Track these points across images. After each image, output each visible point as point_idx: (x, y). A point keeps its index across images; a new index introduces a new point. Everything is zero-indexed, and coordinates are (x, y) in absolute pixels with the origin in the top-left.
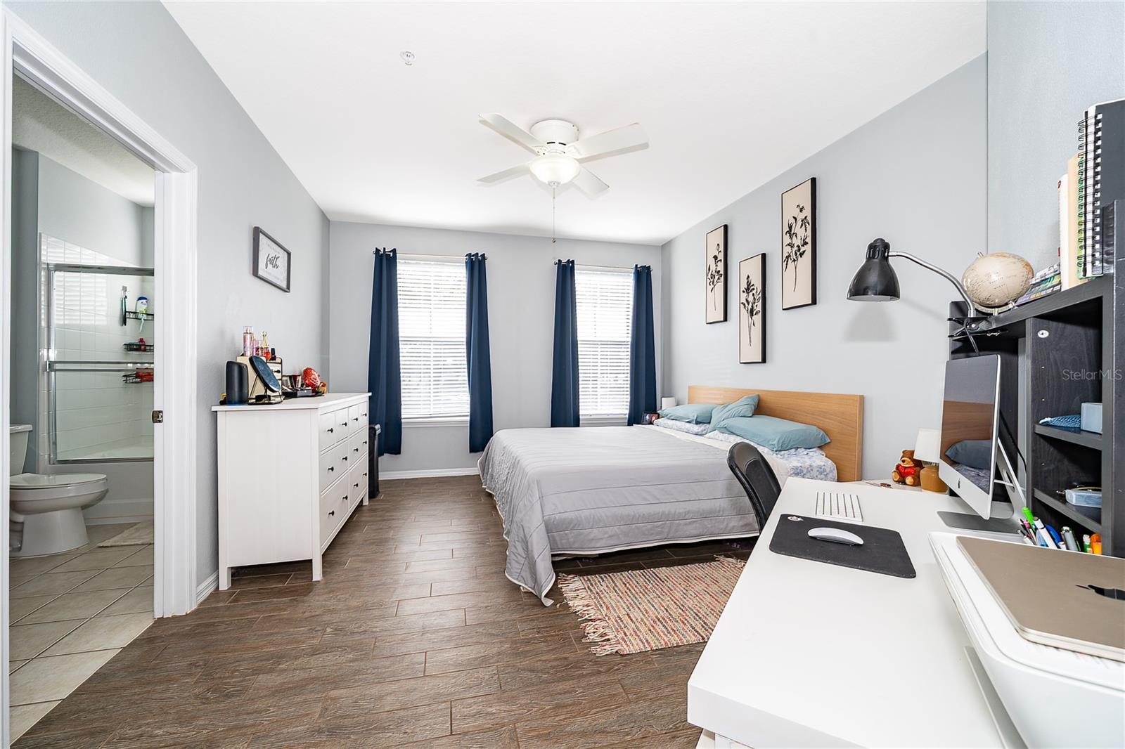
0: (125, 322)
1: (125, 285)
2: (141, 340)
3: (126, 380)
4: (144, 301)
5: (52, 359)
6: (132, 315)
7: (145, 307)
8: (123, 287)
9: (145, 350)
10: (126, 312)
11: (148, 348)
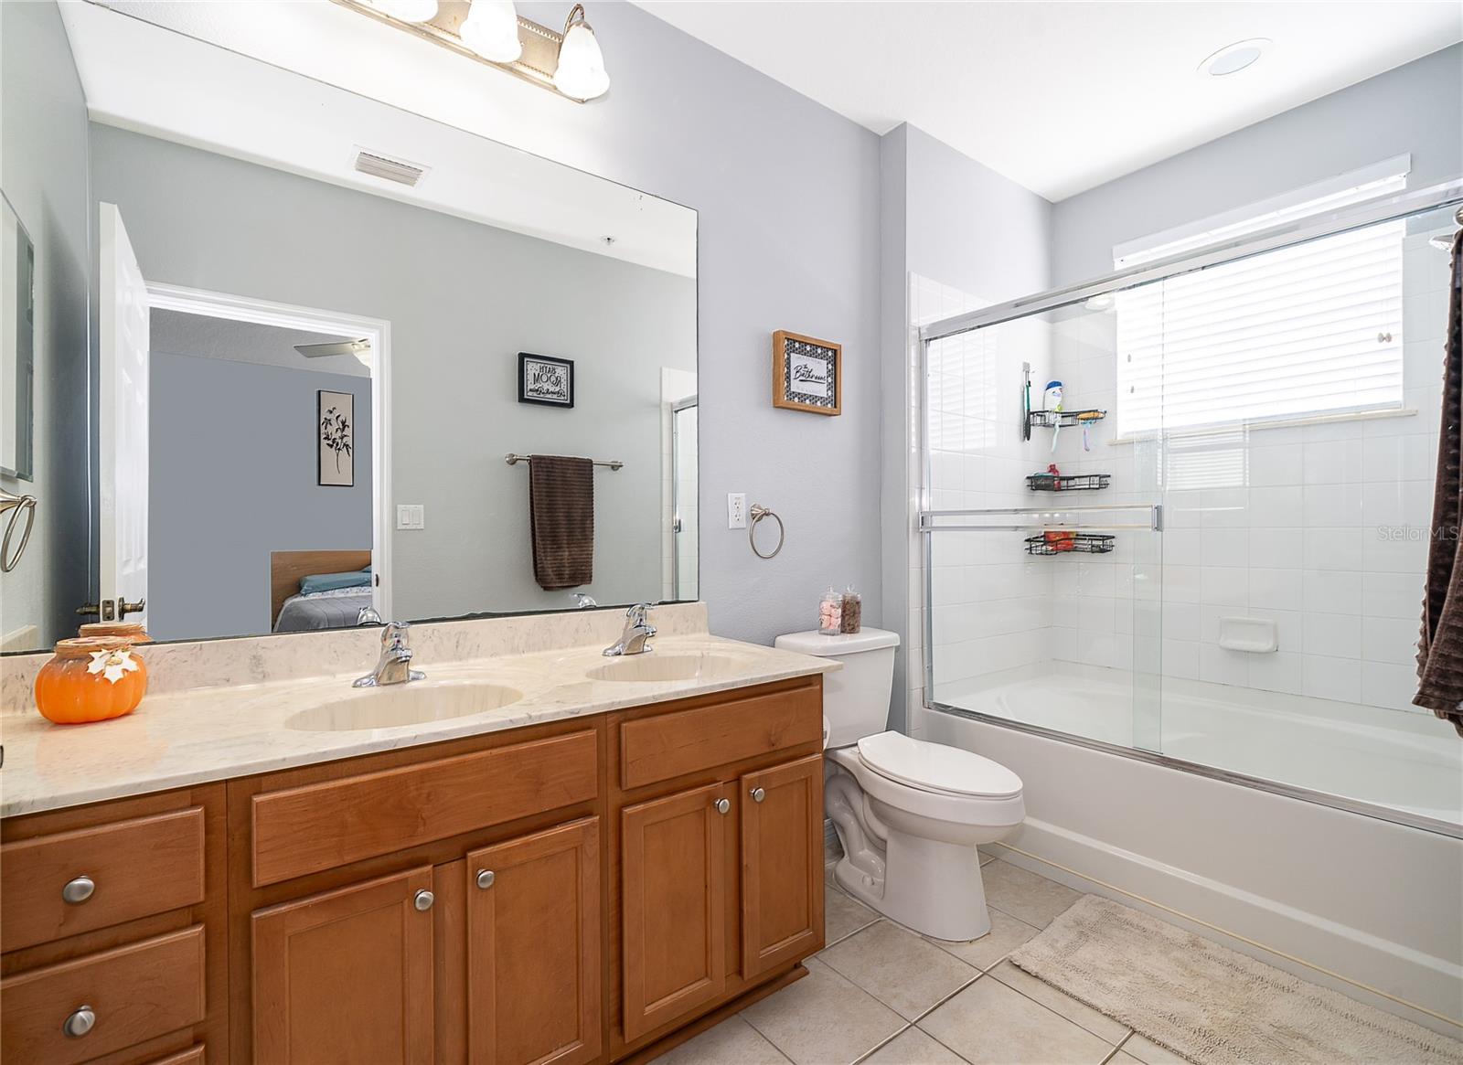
0: (1027, 435)
1: (1028, 362)
2: (1052, 468)
3: (1031, 548)
4: (1056, 389)
5: (926, 509)
6: (1038, 420)
7: (1058, 400)
8: (1025, 363)
9: (1059, 489)
10: (1030, 413)
11: (1064, 483)
